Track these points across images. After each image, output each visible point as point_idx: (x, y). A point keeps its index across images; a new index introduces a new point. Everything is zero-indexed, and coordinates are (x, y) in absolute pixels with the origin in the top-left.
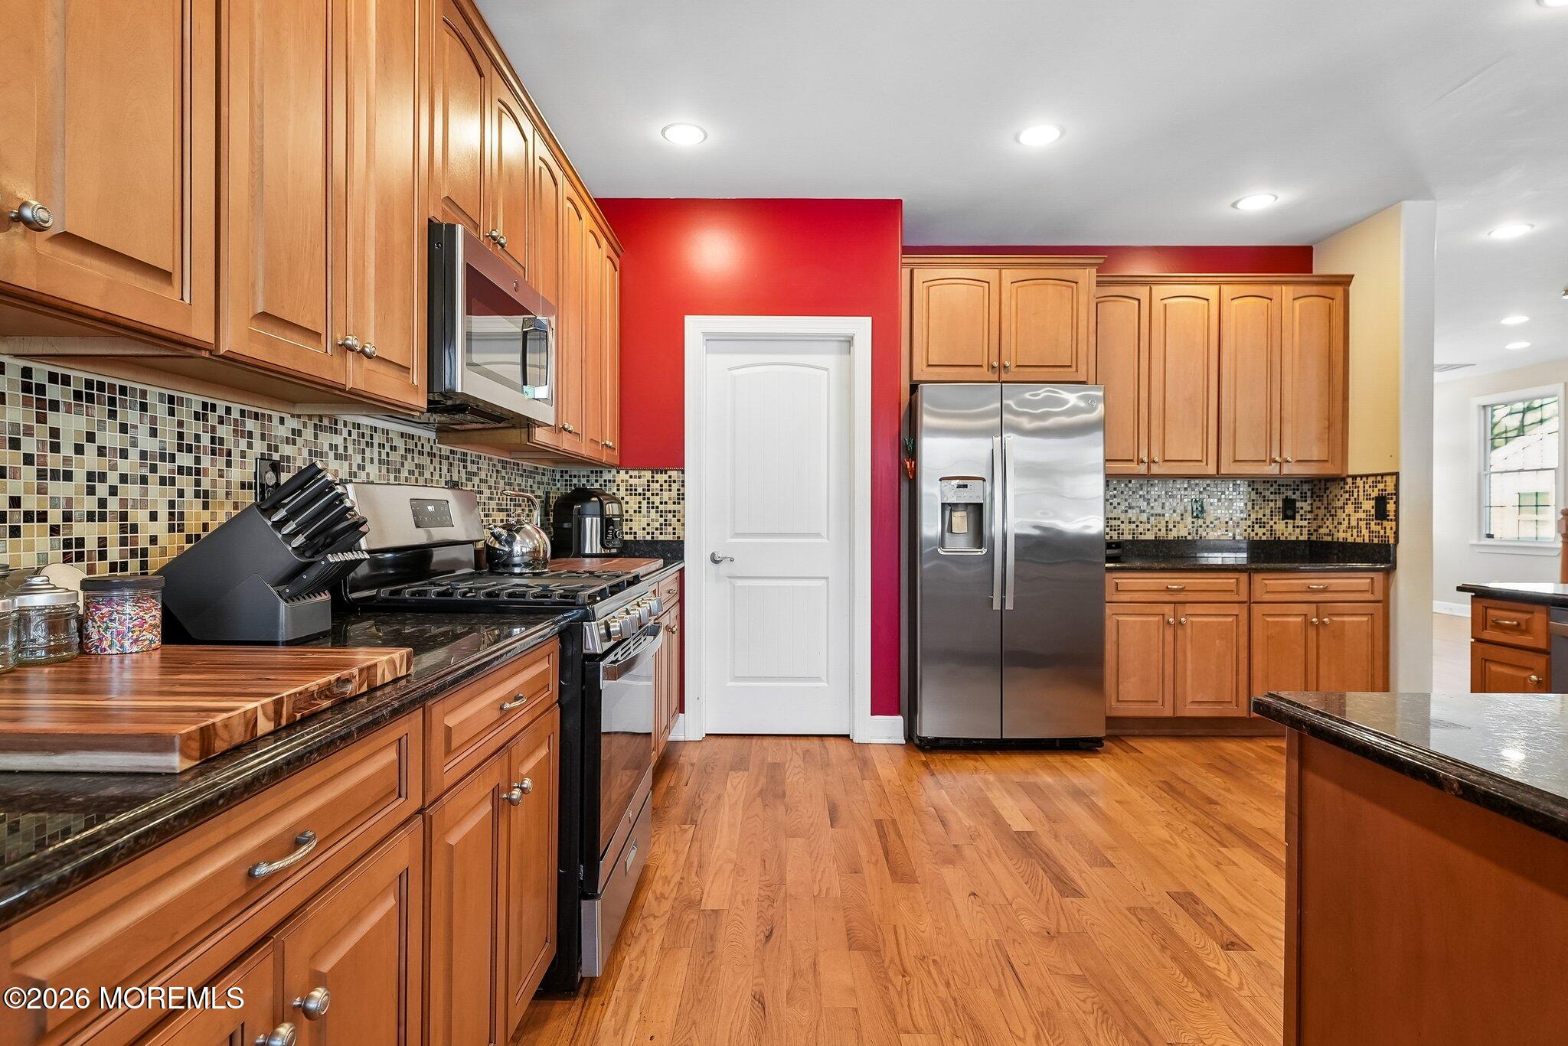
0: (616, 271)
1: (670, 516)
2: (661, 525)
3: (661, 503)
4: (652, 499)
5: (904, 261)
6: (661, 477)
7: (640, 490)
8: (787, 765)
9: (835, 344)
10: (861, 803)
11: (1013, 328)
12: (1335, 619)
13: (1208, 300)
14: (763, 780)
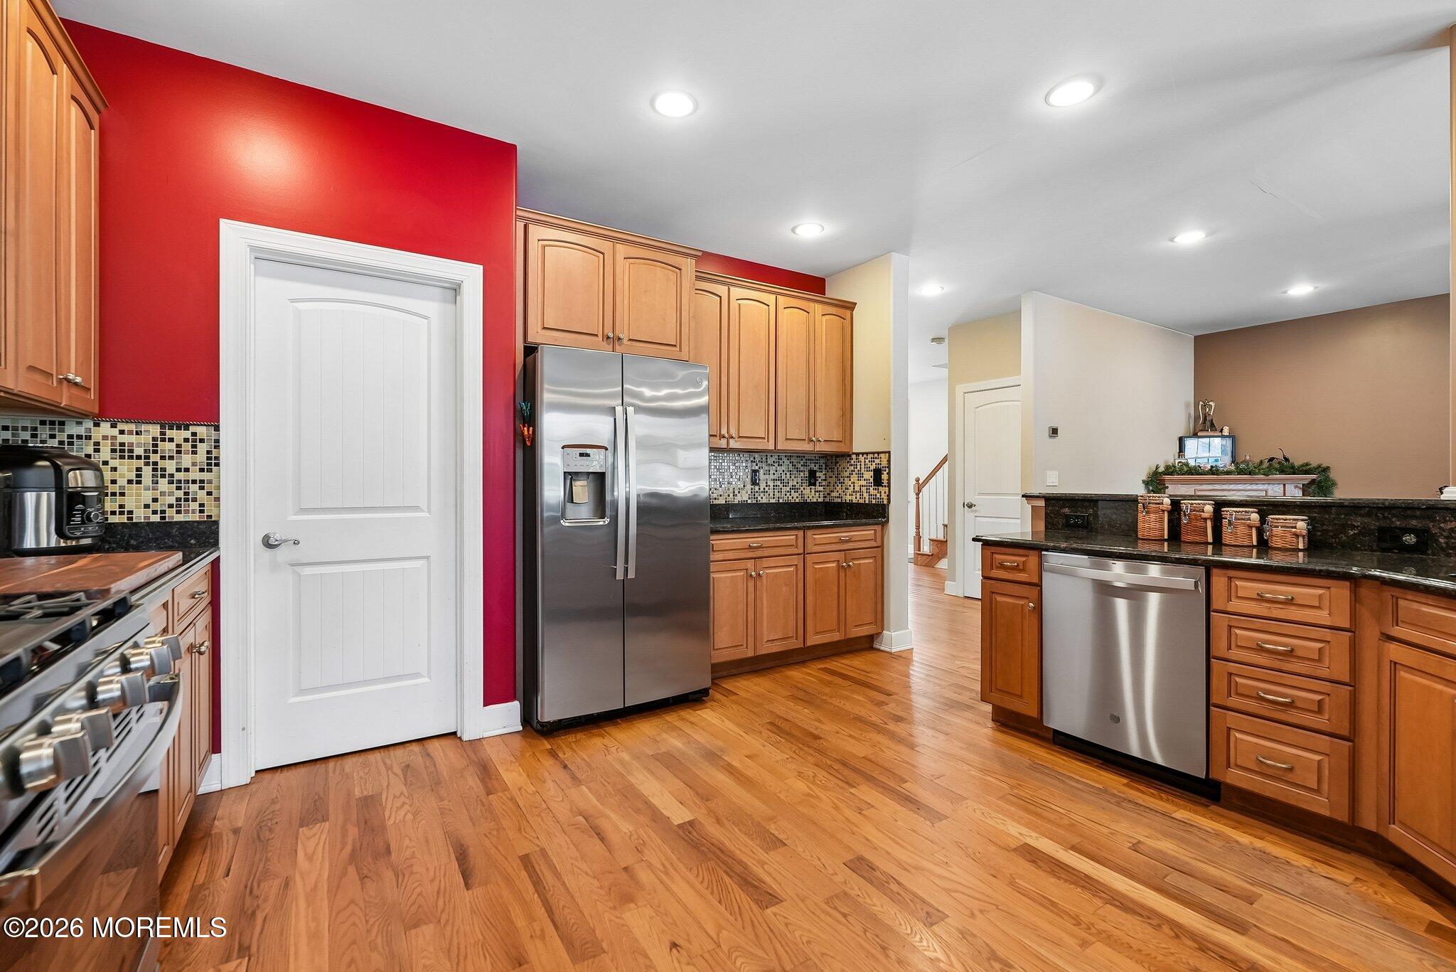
0: (92, 127)
1: (194, 488)
2: (178, 500)
3: (178, 470)
4: (161, 464)
5: (519, 213)
6: (179, 435)
7: (139, 451)
8: (384, 797)
9: (438, 290)
10: (495, 833)
11: (626, 302)
12: (856, 562)
13: (768, 306)
14: (353, 832)
